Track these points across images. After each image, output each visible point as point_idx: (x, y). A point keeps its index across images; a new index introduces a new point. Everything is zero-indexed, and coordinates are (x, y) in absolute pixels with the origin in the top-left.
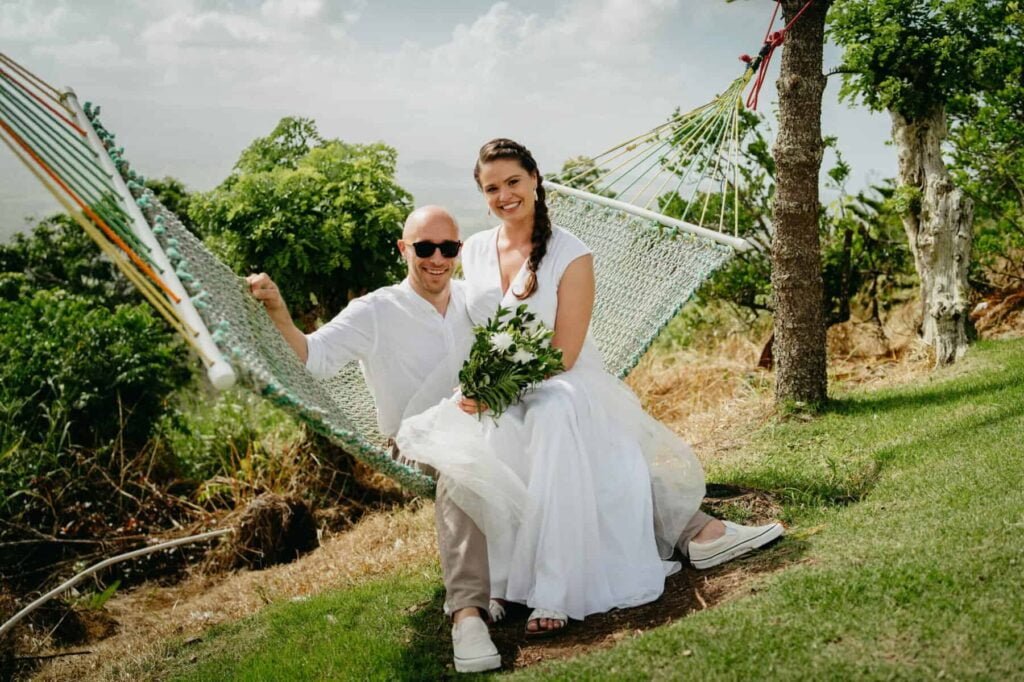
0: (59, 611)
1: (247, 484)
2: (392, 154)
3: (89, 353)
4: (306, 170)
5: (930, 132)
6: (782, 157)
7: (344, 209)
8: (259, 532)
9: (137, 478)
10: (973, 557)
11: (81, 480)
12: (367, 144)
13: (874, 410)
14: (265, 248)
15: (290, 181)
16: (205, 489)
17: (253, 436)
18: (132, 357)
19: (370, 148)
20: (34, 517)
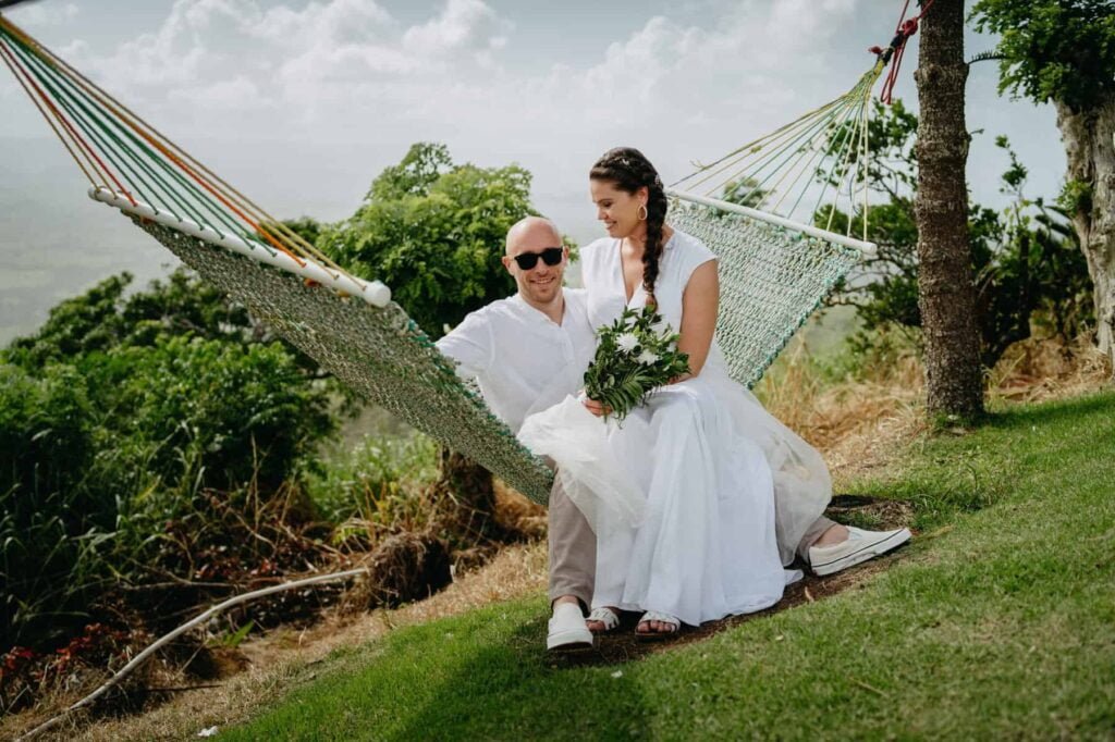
0: (191, 648)
1: (383, 526)
2: (527, 178)
3: (223, 394)
4: (437, 196)
5: (1100, 122)
6: (924, 153)
7: (478, 236)
8: (393, 571)
9: (273, 521)
10: (1094, 546)
11: (217, 524)
12: (500, 167)
13: (1033, 422)
14: (395, 277)
15: (420, 209)
16: (340, 532)
17: (389, 478)
18: (266, 397)
19: (502, 172)
20: (170, 561)
